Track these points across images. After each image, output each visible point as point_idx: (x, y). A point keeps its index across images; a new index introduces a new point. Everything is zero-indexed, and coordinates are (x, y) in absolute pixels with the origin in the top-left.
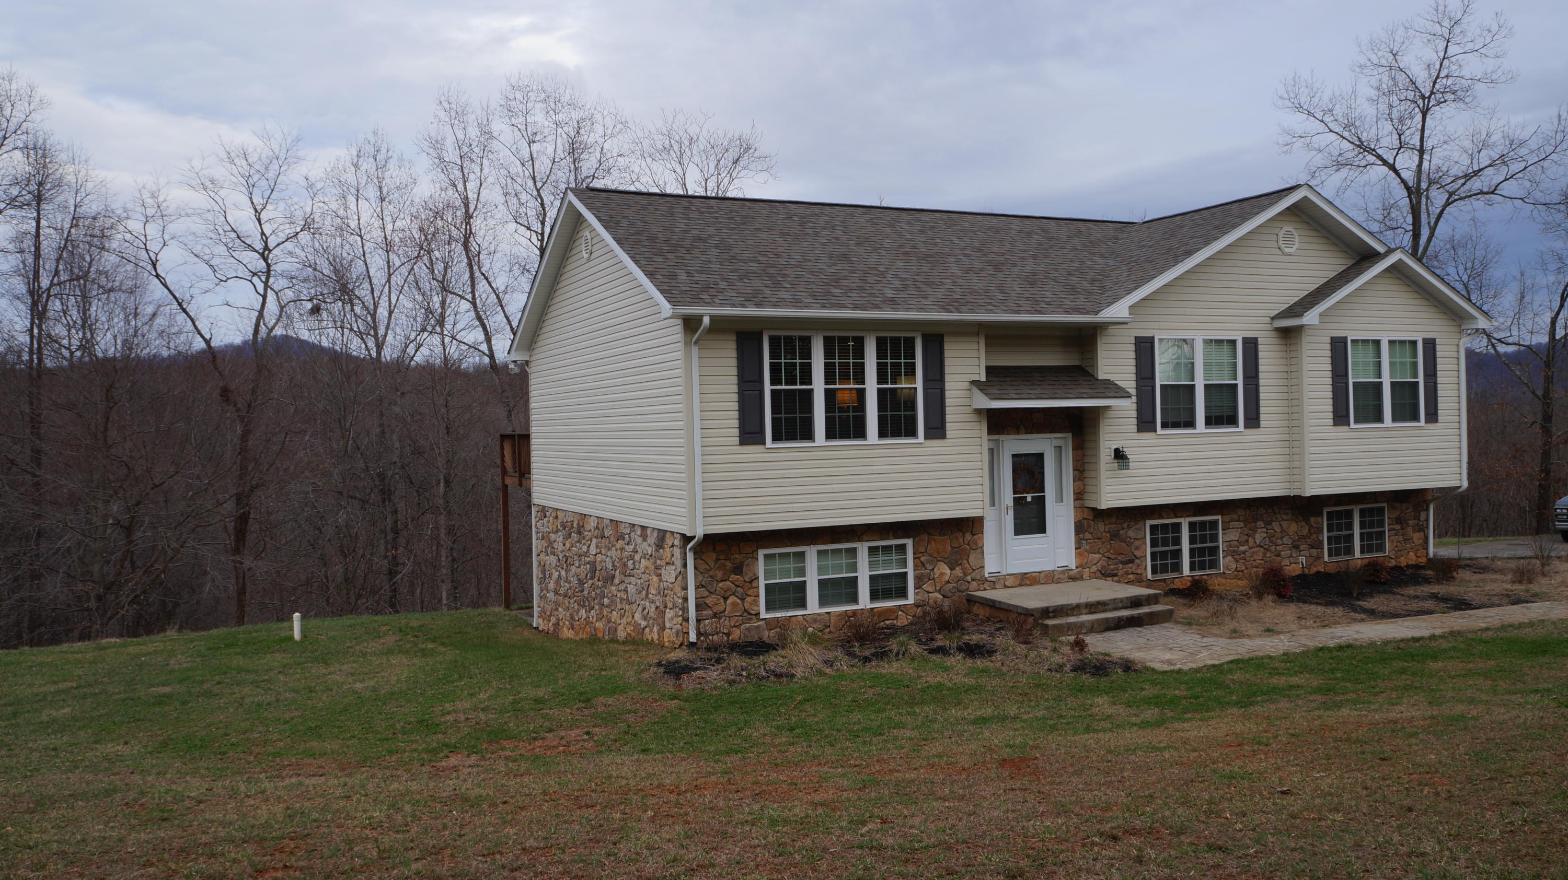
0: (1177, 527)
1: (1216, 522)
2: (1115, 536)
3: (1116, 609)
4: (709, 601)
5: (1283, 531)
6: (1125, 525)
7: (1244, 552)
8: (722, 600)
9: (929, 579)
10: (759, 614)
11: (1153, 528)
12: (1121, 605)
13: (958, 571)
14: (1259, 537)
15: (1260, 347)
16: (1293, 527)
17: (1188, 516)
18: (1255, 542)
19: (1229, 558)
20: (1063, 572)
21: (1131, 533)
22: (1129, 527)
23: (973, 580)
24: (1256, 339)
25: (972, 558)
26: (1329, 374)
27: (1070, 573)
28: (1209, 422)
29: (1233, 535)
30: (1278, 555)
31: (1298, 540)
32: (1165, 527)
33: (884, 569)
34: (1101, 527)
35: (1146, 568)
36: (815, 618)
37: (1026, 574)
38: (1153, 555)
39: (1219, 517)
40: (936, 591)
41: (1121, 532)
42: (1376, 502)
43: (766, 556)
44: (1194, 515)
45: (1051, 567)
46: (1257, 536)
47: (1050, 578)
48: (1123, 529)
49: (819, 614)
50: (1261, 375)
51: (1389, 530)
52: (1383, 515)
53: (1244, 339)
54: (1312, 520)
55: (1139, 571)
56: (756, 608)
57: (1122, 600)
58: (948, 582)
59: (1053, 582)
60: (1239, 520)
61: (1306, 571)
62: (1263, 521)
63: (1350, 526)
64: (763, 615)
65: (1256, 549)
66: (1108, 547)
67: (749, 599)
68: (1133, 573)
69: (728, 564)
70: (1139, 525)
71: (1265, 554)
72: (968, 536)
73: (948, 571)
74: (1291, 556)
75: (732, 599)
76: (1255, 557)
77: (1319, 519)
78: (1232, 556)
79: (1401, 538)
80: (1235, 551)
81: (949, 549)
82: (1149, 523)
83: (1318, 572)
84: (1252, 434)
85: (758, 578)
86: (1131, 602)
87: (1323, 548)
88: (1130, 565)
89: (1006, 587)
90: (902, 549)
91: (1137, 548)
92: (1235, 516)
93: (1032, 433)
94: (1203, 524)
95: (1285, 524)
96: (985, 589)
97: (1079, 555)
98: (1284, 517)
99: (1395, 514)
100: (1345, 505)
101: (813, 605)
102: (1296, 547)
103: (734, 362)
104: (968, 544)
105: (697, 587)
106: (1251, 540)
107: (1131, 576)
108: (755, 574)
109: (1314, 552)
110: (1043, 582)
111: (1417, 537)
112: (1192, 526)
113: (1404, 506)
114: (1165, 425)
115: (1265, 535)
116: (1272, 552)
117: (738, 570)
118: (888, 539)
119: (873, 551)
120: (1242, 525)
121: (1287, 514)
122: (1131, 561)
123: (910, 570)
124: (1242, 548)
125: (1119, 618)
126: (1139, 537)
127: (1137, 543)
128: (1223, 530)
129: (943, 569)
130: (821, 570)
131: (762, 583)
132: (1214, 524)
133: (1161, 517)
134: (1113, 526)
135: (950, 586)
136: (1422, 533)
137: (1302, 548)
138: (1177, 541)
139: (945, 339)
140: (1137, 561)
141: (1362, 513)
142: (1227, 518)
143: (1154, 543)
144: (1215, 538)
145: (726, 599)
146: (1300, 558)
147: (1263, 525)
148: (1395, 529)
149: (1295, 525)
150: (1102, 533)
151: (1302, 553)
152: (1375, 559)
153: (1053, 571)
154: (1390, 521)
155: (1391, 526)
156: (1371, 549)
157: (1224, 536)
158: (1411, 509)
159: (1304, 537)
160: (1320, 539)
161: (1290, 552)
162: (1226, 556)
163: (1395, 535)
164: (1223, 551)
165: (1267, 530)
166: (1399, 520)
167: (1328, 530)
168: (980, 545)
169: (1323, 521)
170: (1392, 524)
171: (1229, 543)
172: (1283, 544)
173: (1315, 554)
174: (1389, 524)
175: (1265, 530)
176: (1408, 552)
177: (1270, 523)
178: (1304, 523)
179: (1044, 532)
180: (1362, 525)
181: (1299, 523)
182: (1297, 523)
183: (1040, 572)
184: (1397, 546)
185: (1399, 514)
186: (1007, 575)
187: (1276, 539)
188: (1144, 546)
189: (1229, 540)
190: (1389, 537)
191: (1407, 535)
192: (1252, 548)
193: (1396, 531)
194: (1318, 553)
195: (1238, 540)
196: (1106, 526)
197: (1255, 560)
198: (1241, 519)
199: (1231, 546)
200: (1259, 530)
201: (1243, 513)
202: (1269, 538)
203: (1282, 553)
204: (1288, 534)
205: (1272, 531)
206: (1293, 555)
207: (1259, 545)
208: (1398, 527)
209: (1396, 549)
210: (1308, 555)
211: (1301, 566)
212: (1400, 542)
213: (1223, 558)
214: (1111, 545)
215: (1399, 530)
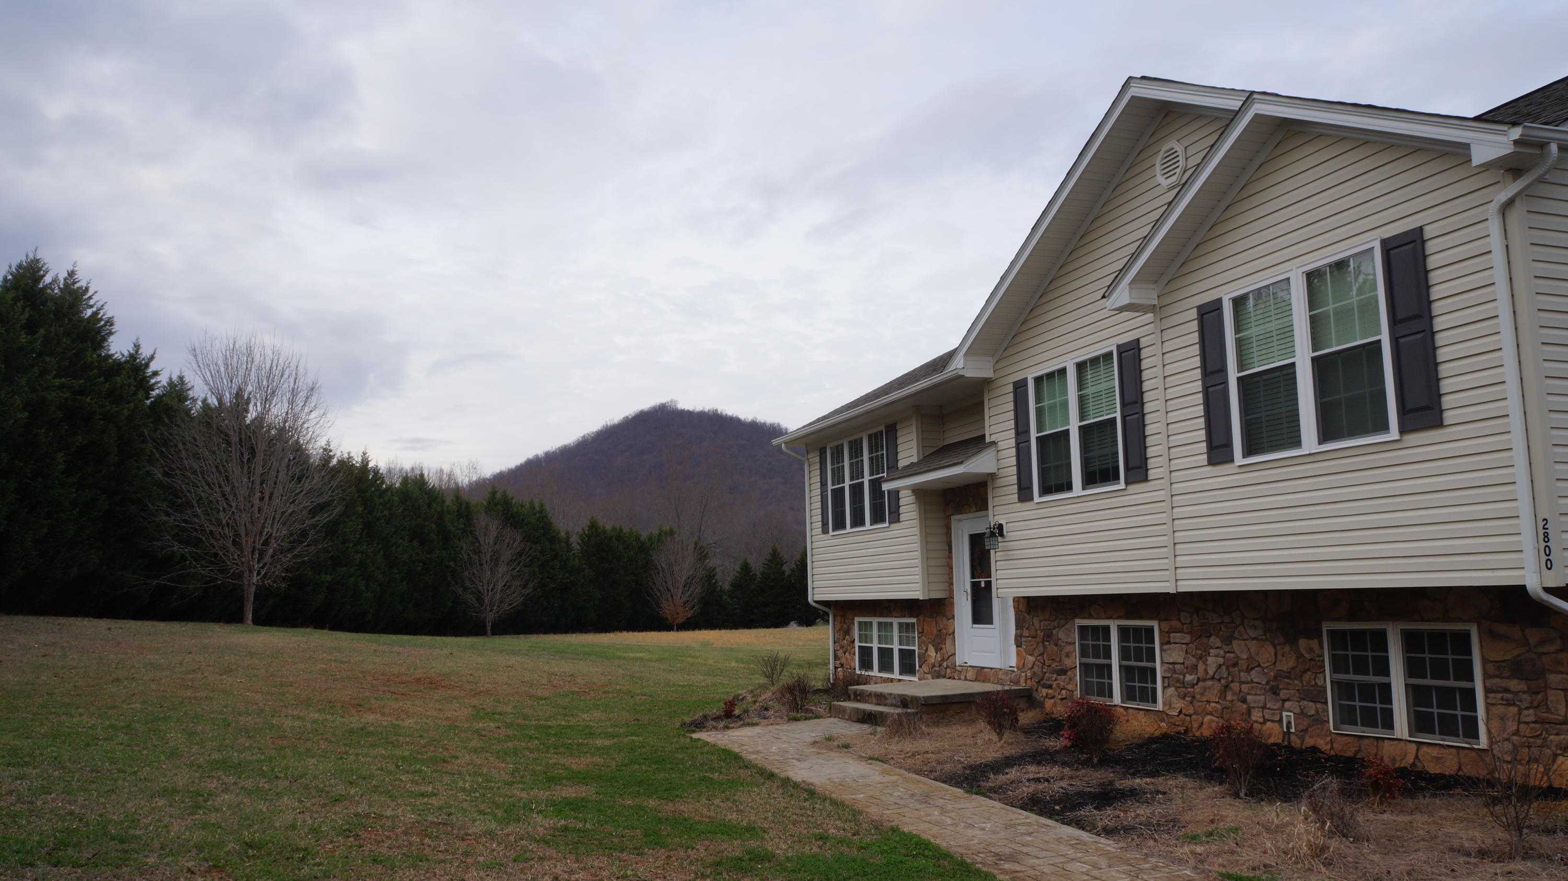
0: (1107, 633)
1: (1150, 630)
2: (1048, 636)
4: (839, 653)
5: (1250, 658)
6: (1056, 623)
7: (1193, 686)
9: (925, 660)
10: (855, 669)
11: (1082, 632)
13: (939, 656)
14: (1212, 662)
15: (1144, 353)
16: (1266, 654)
17: (1119, 618)
18: (1206, 671)
19: (1171, 691)
20: (1006, 672)
21: (1061, 634)
22: (1060, 626)
23: (948, 667)
24: (1137, 341)
25: (949, 645)
26: (1199, 373)
27: (1012, 673)
28: (1087, 478)
29: (1176, 655)
30: (1244, 701)
31: (1275, 678)
32: (1095, 631)
33: (906, 644)
34: (1036, 622)
35: (1076, 685)
36: (876, 680)
37: (984, 668)
38: (1084, 669)
39: (1155, 624)
40: (929, 672)
41: (1054, 632)
42: (1445, 617)
43: (860, 623)
44: (1128, 618)
45: (997, 665)
46: (1210, 660)
47: (996, 676)
48: (1055, 628)
49: (879, 677)
50: (1146, 397)
51: (1487, 691)
52: (1468, 649)
53: (1119, 347)
54: (1303, 643)
55: (1069, 687)
56: (854, 664)
58: (934, 665)
59: (998, 682)
60: (1182, 631)
61: (1296, 742)
62: (1217, 636)
63: (1383, 667)
64: (858, 672)
65: (1209, 683)
66: (1042, 649)
67: (852, 656)
68: (1064, 688)
69: (845, 626)
70: (1069, 625)
71: (1223, 694)
72: (945, 619)
73: (934, 654)
74: (1264, 707)
75: (847, 654)
76: (1208, 696)
77: (1314, 644)
78: (1177, 688)
79: (1530, 715)
80: (1178, 681)
81: (935, 632)
82: (1077, 623)
83: (1314, 749)
84: (1137, 492)
85: (855, 640)
87: (1326, 703)
88: (1063, 677)
89: (966, 679)
90: (913, 627)
91: (1067, 655)
92: (1178, 625)
93: (980, 510)
94: (1137, 633)
95: (1253, 647)
96: (954, 678)
97: (1018, 654)
98: (1251, 633)
99: (1505, 652)
100: (1369, 615)
101: (875, 670)
102: (1275, 691)
103: (819, 472)
104: (945, 629)
105: (833, 642)
106: (1201, 667)
107: (1064, 692)
108: (853, 637)
109: (1311, 708)
110: (992, 680)
112: (1123, 634)
114: (1041, 491)
115: (1222, 661)
116: (1234, 693)
117: (849, 632)
118: (905, 616)
119: (900, 627)
120: (1187, 639)
121: (1255, 627)
122: (1064, 672)
123: (916, 648)
124: (1189, 678)
126: (1069, 640)
127: (1067, 649)
128: (1162, 644)
129: (932, 652)
130: (879, 639)
131: (857, 644)
132: (1150, 634)
133: (1090, 615)
134: (1047, 623)
135: (935, 668)
137: (1283, 694)
138: (1108, 652)
139: (897, 427)
140: (1069, 673)
141: (1411, 641)
142: (1166, 626)
143: (1083, 651)
144: (1152, 655)
145: (844, 653)
146: (1285, 714)
147: (1219, 644)
148: (1507, 690)
149: (1271, 650)
150: (1036, 631)
151: (1287, 704)
152: (1453, 751)
153: (1001, 669)
154: (1491, 668)
155: (1496, 681)
156: (1448, 728)
157: (1163, 653)
158: (1557, 646)
159: (1288, 675)
160: (1320, 684)
161: (1262, 697)
162: (1169, 686)
163: (1509, 704)
164: (1164, 678)
165: (1226, 652)
166: (1516, 669)
167: (1335, 669)
168: (951, 631)
169: (1321, 647)
170: (1499, 676)
171: (1171, 666)
172: (1252, 682)
173: (1312, 712)
174: (1486, 676)
175: (1222, 652)
176: (1555, 756)
177: (1228, 641)
178: (1287, 648)
179: (992, 623)
180: (1413, 668)
181: (1278, 648)
182: (1274, 646)
183: (991, 669)
184: (1517, 733)
185: (1515, 652)
186: (970, 666)
187: (1240, 671)
188: (1074, 654)
189: (1171, 661)
190: (1488, 705)
191: (1548, 710)
192: (1204, 680)
193: (1509, 696)
194: (1317, 711)
195: (1183, 663)
196: (1041, 621)
197: (1208, 702)
198: (1185, 630)
199: (1174, 672)
200: (1212, 651)
201: (1188, 621)
202: (1227, 668)
203: (1249, 697)
204: (1259, 666)
205: (1232, 655)
206: (1268, 705)
207: (1213, 678)
208: (1514, 685)
209: (1515, 738)
210: (1298, 710)
211: (1285, 730)
212: (1527, 723)
213: (1164, 688)
214: (1044, 646)
215: (1516, 693)
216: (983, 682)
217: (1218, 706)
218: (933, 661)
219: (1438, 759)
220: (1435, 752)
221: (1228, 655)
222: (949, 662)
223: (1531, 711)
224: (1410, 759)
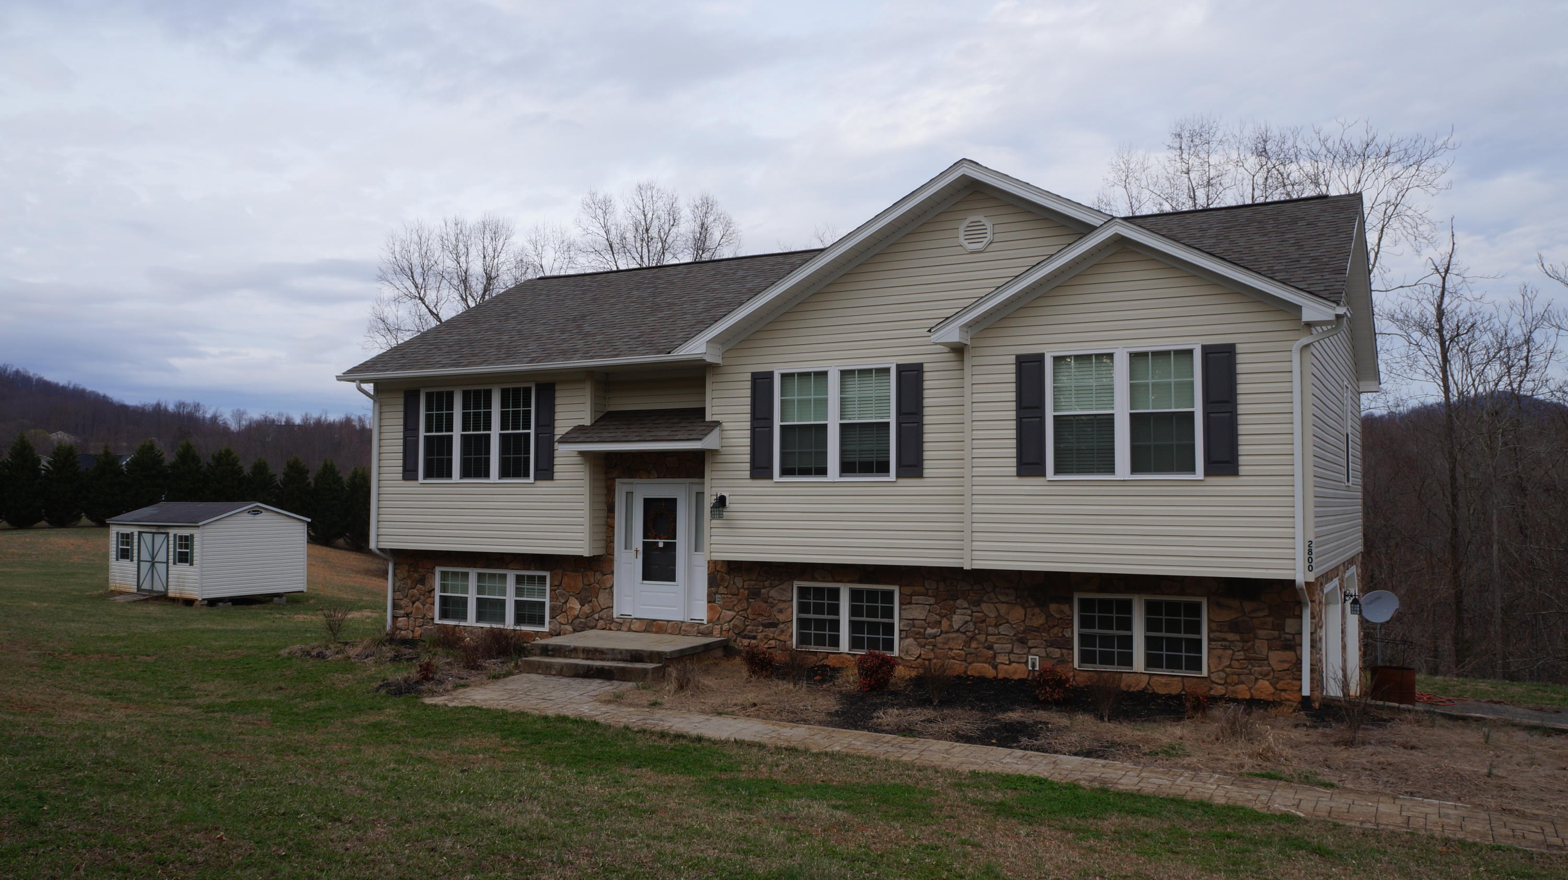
0: (835, 594)
1: (891, 593)
2: (755, 594)
3: (613, 660)
4: (403, 603)
5: (999, 616)
6: (767, 584)
7: (935, 637)
8: (411, 604)
9: (563, 612)
10: (433, 619)
11: (803, 592)
12: (620, 657)
13: (587, 609)
14: (957, 620)
15: (927, 376)
16: (1017, 613)
17: (850, 582)
18: (951, 626)
19: (910, 641)
20: (692, 625)
21: (773, 593)
22: (772, 586)
23: (601, 619)
24: (921, 365)
25: (602, 599)
26: (1013, 405)
27: (701, 627)
28: (847, 468)
29: (918, 613)
30: (990, 648)
31: (1024, 632)
32: (819, 592)
33: (528, 596)
34: (739, 582)
35: (791, 636)
36: (471, 630)
37: (658, 620)
38: (803, 623)
39: (896, 589)
40: (568, 623)
41: (763, 591)
42: (1182, 592)
43: (443, 573)
44: (860, 582)
45: (679, 618)
46: (955, 617)
47: (677, 628)
48: (764, 587)
49: (477, 628)
50: (926, 411)
51: (1210, 640)
52: (1198, 613)
53: (898, 366)
54: (1053, 607)
55: (782, 638)
56: (430, 614)
57: (621, 652)
58: (577, 617)
59: (679, 633)
60: (926, 595)
62: (965, 599)
63: (1127, 624)
64: (437, 621)
65: (954, 635)
66: (745, 605)
67: (427, 606)
68: (774, 638)
69: (416, 575)
70: (785, 586)
71: (967, 643)
72: (598, 576)
73: (578, 606)
74: (1011, 652)
75: (417, 604)
76: (951, 644)
77: (1065, 608)
78: (915, 639)
79: (1241, 655)
80: (919, 633)
81: (581, 585)
82: (797, 584)
84: (910, 485)
85: (434, 589)
86: (632, 656)
87: (1072, 649)
88: (773, 629)
89: (630, 630)
90: (542, 579)
91: (781, 611)
92: (922, 589)
93: (664, 477)
94: (872, 595)
95: (1003, 609)
96: (610, 629)
97: (710, 609)
98: (1002, 598)
99: (1226, 616)
100: (1118, 591)
101: (471, 620)
102: (1023, 641)
103: (401, 415)
104: (598, 583)
105: (394, 591)
106: (945, 623)
107: (773, 642)
108: (431, 586)
109: (1057, 653)
110: (669, 631)
111: (1277, 659)
112: (855, 595)
113: (1248, 606)
114: (785, 472)
115: (969, 618)
116: (979, 643)
117: (422, 581)
118: (529, 569)
119: (519, 579)
120: (932, 601)
121: (1007, 595)
122: (774, 625)
123: (547, 600)
124: (930, 631)
125: (589, 666)
126: (784, 598)
127: (781, 606)
128: (901, 604)
129: (575, 604)
130: (480, 590)
131: (438, 594)
132: (889, 596)
133: (814, 579)
134: (753, 583)
135: (579, 620)
136: (1289, 655)
137: (1030, 643)
138: (835, 610)
139: (557, 387)
140: (782, 626)
141: (1151, 608)
142: (908, 590)
143: (803, 608)
144: (889, 613)
145: (413, 603)
146: (1030, 657)
147: (966, 605)
148: (1225, 640)
149: (1022, 611)
150: (738, 589)
151: (1033, 650)
152: (1180, 679)
153: (682, 622)
154: (1214, 626)
155: (1217, 634)
156: (1174, 663)
157: (902, 612)
158: (1266, 612)
159: (1037, 629)
160: (1067, 635)
161: (1010, 646)
162: (906, 637)
163: (1225, 648)
164: (901, 631)
165: (972, 612)
166: (1234, 627)
167: (1082, 625)
168: (609, 586)
169: (1072, 610)
170: (1220, 631)
171: (911, 622)
172: (999, 634)
173: (1058, 656)
174: (1210, 630)
175: (969, 612)
176: (1257, 679)
177: (978, 603)
178: (1037, 610)
179: (674, 580)
180: (1151, 625)
181: (1028, 610)
182: (1025, 609)
183: (668, 621)
184: (1230, 666)
185: (1234, 616)
186: (635, 619)
187: (987, 626)
188: (790, 610)
189: (911, 617)
190: (1210, 649)
191: (1255, 652)
192: (947, 632)
193: (1227, 643)
194: (1062, 655)
195: (925, 620)
196: (744, 581)
197: (951, 649)
198: (930, 594)
199: (914, 626)
200: (959, 611)
201: (935, 587)
202: (975, 623)
203: (996, 646)
204: (1008, 622)
205: (980, 614)
206: (1015, 651)
207: (958, 631)
208: (1231, 636)
209: (1228, 670)
210: (1044, 654)
211: (1030, 668)
212: (1238, 660)
213: (901, 639)
214: (749, 603)
215: (1233, 642)
216: (657, 633)
217: (962, 652)
218: (576, 613)
219: (1166, 685)
220: (1164, 680)
221: (974, 614)
222: (604, 614)
223: (1241, 653)
224: (1143, 685)
